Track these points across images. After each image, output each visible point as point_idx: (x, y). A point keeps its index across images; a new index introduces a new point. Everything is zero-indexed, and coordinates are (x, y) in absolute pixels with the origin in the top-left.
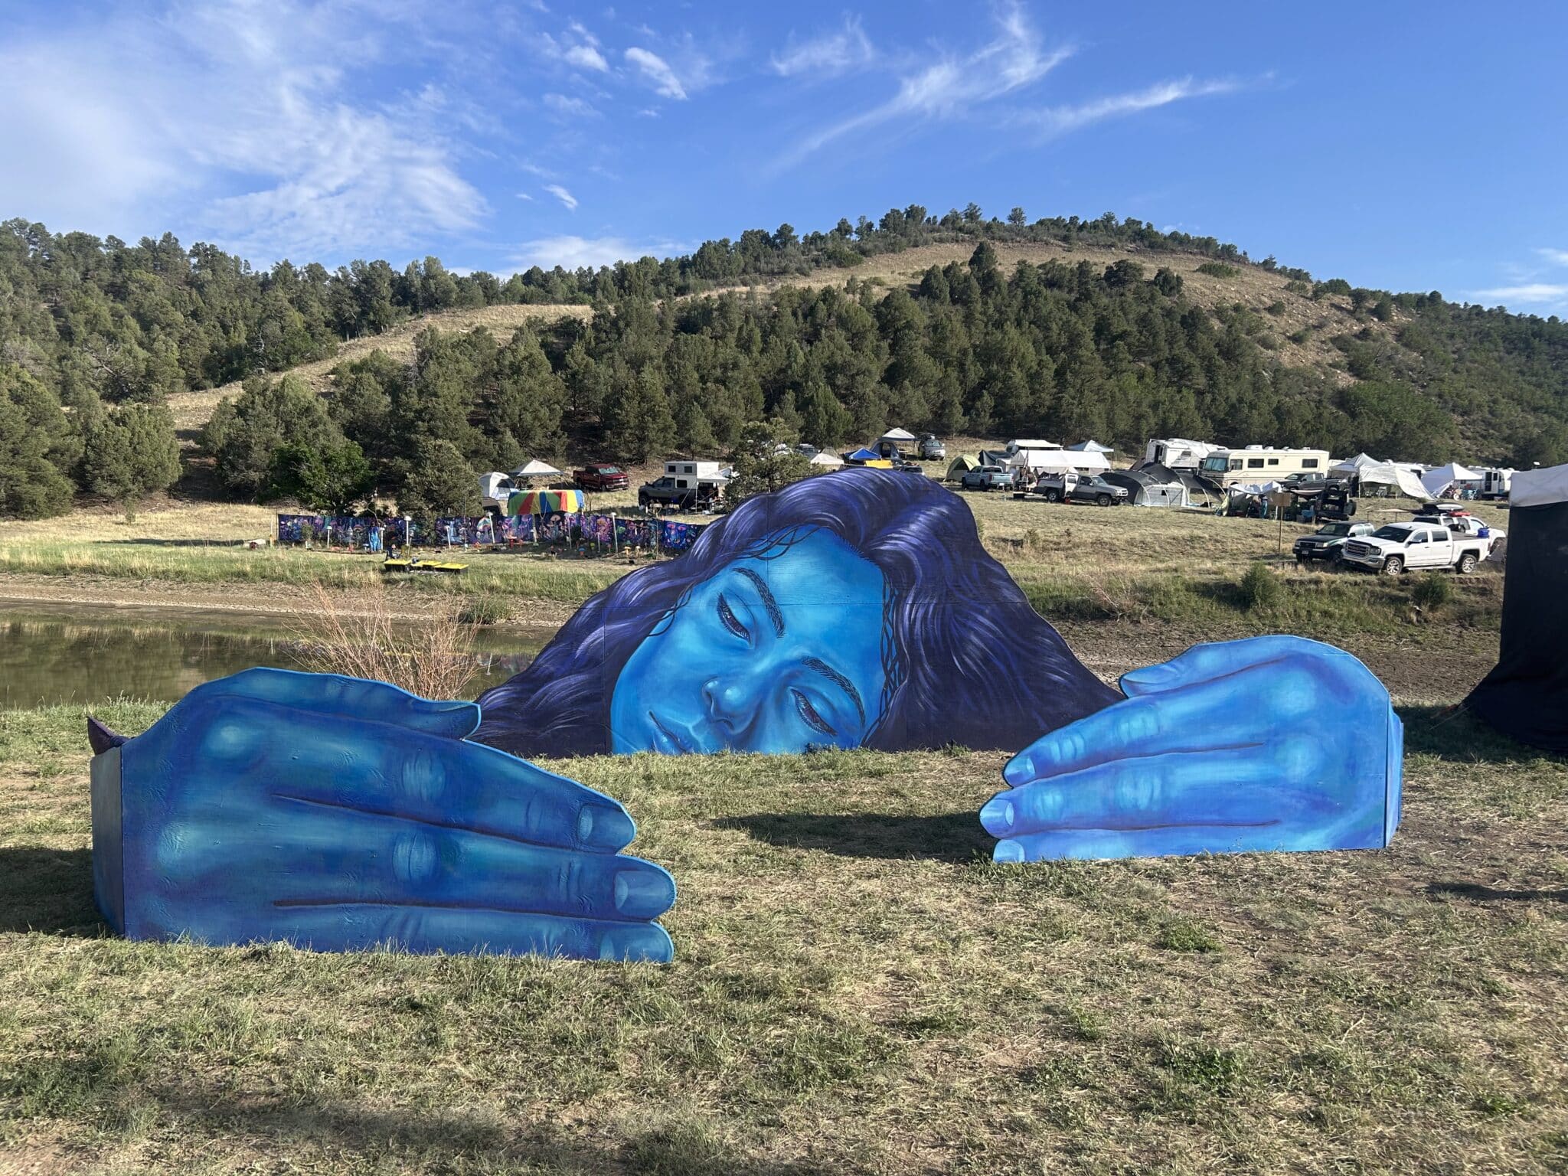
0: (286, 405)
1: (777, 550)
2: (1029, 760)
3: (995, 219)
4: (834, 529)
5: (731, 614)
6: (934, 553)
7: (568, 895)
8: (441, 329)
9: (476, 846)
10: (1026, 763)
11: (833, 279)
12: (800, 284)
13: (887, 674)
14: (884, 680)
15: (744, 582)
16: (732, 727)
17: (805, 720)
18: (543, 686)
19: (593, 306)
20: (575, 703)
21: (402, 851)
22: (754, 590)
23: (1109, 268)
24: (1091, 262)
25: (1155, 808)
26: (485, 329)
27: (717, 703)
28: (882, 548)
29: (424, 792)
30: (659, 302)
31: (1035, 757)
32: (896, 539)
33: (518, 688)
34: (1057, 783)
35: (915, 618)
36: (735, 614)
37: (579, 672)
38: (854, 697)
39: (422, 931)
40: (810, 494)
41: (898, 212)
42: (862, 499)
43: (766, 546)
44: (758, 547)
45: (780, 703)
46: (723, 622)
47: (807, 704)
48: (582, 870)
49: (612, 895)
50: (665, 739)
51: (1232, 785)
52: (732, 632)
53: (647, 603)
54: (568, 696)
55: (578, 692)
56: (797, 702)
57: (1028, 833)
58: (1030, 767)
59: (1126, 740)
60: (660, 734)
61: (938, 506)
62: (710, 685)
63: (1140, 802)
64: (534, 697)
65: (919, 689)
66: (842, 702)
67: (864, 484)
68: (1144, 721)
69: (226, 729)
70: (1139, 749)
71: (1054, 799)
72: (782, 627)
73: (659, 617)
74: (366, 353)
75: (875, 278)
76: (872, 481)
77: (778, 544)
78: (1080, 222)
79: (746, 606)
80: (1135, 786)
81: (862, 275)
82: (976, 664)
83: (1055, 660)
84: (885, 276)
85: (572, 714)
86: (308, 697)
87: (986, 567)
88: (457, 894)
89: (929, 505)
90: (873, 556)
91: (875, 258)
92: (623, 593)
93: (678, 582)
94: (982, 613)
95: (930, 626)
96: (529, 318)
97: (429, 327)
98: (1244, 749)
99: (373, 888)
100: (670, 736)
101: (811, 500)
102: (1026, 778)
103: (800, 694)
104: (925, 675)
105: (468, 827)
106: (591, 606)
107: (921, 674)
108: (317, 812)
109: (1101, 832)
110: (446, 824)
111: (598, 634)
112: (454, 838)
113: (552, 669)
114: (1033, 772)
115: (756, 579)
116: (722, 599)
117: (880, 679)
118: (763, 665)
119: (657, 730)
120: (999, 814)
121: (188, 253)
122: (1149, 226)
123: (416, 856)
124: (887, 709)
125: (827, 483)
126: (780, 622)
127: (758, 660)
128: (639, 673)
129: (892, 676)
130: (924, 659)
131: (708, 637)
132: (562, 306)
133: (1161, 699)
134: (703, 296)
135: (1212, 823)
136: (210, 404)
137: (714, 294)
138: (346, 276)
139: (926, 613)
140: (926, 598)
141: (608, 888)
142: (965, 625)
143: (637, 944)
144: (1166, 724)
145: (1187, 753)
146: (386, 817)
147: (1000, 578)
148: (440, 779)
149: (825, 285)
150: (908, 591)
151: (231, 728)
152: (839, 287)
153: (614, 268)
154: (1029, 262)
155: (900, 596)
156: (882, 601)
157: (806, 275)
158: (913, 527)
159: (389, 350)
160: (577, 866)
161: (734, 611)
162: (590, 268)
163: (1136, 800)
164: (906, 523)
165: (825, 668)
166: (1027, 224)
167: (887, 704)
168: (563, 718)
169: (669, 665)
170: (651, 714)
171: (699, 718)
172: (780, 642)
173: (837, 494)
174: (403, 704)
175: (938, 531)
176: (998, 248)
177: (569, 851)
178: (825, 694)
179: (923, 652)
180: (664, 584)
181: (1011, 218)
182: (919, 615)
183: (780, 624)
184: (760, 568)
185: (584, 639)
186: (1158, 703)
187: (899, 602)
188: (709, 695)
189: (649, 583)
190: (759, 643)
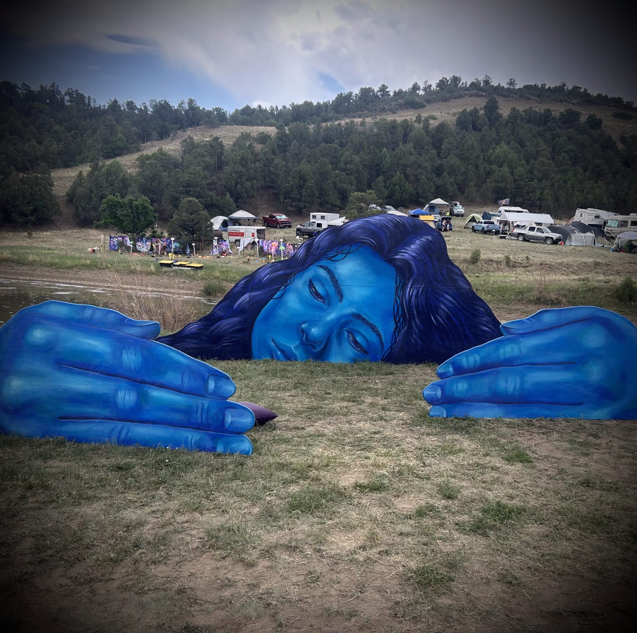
0: (112, 177)
1: (340, 256)
2: (450, 366)
3: (499, 84)
4: (370, 246)
5: (315, 289)
6: (423, 261)
7: (202, 419)
8: (195, 138)
9: (156, 394)
10: (448, 367)
11: (409, 116)
12: (390, 118)
13: (396, 323)
14: (394, 326)
15: (323, 273)
16: (314, 348)
17: (352, 346)
18: (217, 323)
19: (278, 128)
20: (233, 332)
21: (121, 395)
22: (328, 277)
23: (562, 114)
24: (552, 109)
25: (517, 393)
26: (219, 138)
27: (307, 336)
28: (396, 257)
29: (132, 366)
30: (313, 126)
31: (453, 364)
32: (404, 252)
33: (204, 323)
34: (465, 378)
35: (412, 295)
36: (318, 290)
37: (237, 317)
38: (379, 335)
39: (130, 435)
40: (359, 227)
41: (446, 79)
42: (386, 230)
43: (334, 254)
44: (331, 254)
45: (340, 335)
46: (311, 293)
47: (354, 337)
48: (208, 407)
49: (223, 421)
50: (279, 353)
51: (558, 383)
52: (316, 299)
53: (271, 282)
54: (230, 328)
55: (235, 326)
56: (348, 336)
57: (449, 403)
58: (451, 369)
59: (502, 357)
60: (277, 350)
61: (426, 235)
62: (304, 326)
63: (508, 390)
64: (212, 328)
65: (413, 332)
66: (373, 338)
67: (387, 223)
68: (512, 348)
69: (36, 330)
70: (509, 362)
71: (463, 387)
72: (342, 297)
73: (278, 289)
74: (155, 150)
75: (432, 116)
76: (392, 221)
77: (341, 253)
78: (547, 87)
79: (323, 285)
80: (506, 382)
81: (424, 115)
82: (443, 320)
83: (485, 319)
84: (437, 114)
85: (232, 338)
86: (76, 316)
87: (451, 269)
88: (147, 417)
89: (422, 235)
90: (391, 261)
91: (432, 105)
92: (259, 276)
93: (288, 271)
94: (448, 293)
95: (420, 299)
96: (242, 133)
97: (189, 137)
98: (566, 365)
99: (106, 412)
100: (283, 352)
101: (359, 230)
102: (449, 375)
103: (350, 332)
104: (416, 325)
105: (153, 384)
106: (242, 282)
107: (413, 324)
108: (79, 374)
109: (488, 404)
110: (143, 382)
111: (245, 297)
112: (145, 389)
113: (222, 314)
114: (452, 372)
115: (329, 272)
116: (311, 281)
117: (392, 326)
118: (331, 316)
119: (275, 348)
120: (434, 393)
121: (63, 93)
122: (586, 90)
123: (127, 397)
124: (395, 342)
125: (368, 222)
126: (341, 294)
127: (330, 313)
128: (267, 318)
129: (399, 324)
130: (416, 316)
131: (302, 300)
132: (260, 127)
133: (522, 337)
134: (337, 123)
135: (547, 403)
136: (73, 175)
137: (343, 123)
138: (146, 108)
139: (418, 292)
140: (418, 284)
141: (222, 418)
142: (438, 299)
143: (234, 445)
144: (524, 350)
145: (534, 365)
146: (114, 378)
147: (457, 274)
148: (140, 359)
149: (404, 118)
150: (409, 280)
151: (39, 330)
152: (411, 119)
153: (289, 107)
154: (517, 108)
155: (405, 282)
156: (395, 285)
157: (394, 113)
158: (413, 246)
159: (167, 148)
160: (206, 406)
161: (317, 288)
162: (277, 106)
163: (507, 389)
164: (408, 244)
165: (364, 319)
166: (517, 87)
167: (396, 339)
168: (227, 340)
169: (282, 314)
170: (272, 339)
171: (297, 343)
172: (340, 305)
173: (373, 228)
174: (122, 322)
175: (426, 249)
176: (501, 101)
177: (203, 398)
178: (363, 333)
179: (415, 313)
180: (281, 272)
181: (508, 84)
182: (414, 293)
183: (341, 295)
184: (331, 266)
185: (238, 300)
186: (521, 339)
187: (404, 287)
188: (303, 331)
189: (272, 272)
190: (329, 304)
